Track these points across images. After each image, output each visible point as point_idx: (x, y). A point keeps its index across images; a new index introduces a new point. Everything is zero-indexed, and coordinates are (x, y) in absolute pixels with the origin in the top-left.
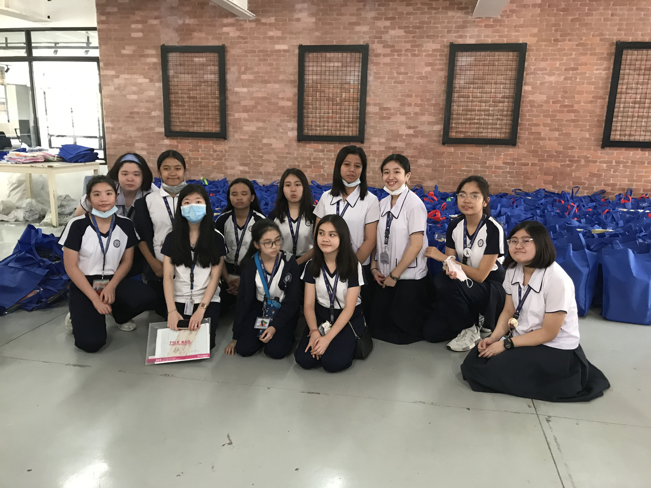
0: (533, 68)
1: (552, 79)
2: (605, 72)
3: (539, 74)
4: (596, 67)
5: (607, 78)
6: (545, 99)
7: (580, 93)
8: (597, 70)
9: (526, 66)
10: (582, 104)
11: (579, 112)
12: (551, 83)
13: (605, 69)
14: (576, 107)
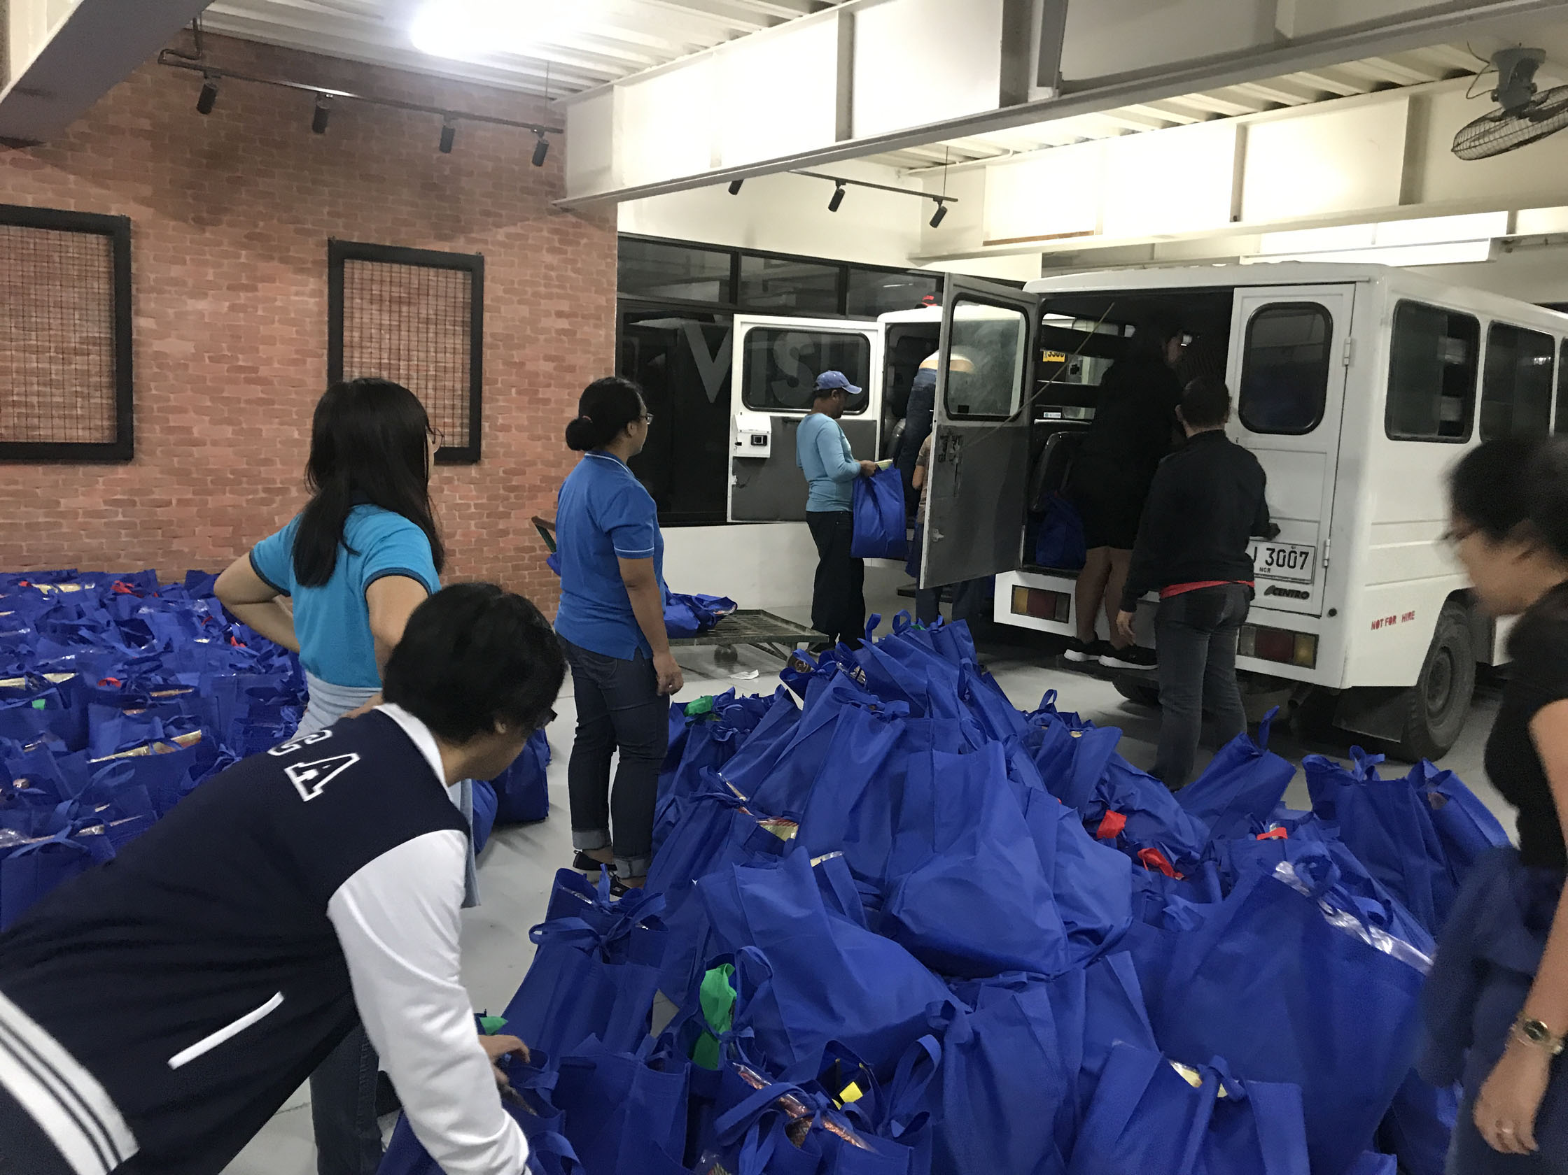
0: (152, 276)
1: (201, 305)
2: (312, 300)
3: (170, 292)
4: (294, 289)
5: (320, 314)
6: (193, 351)
7: (270, 341)
8: (297, 294)
9: (133, 270)
10: (276, 365)
11: (270, 383)
12: (201, 314)
13: (312, 294)
14: (264, 371)
